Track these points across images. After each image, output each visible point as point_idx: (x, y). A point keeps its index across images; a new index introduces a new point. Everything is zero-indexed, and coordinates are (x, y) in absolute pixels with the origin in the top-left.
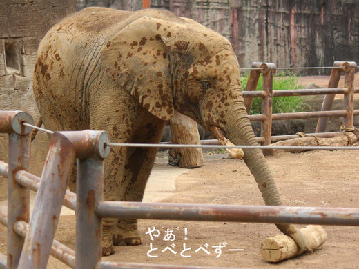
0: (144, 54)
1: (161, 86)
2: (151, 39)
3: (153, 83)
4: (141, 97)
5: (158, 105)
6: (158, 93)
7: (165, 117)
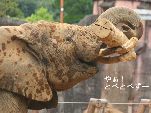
0: (10, 56)
1: (35, 74)
2: (8, 42)
3: (28, 75)
4: (23, 91)
5: (38, 91)
6: (35, 81)
7: (47, 99)
